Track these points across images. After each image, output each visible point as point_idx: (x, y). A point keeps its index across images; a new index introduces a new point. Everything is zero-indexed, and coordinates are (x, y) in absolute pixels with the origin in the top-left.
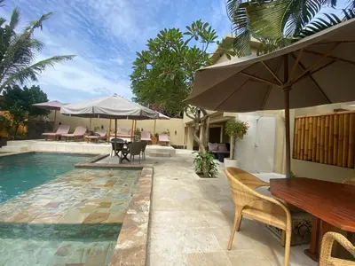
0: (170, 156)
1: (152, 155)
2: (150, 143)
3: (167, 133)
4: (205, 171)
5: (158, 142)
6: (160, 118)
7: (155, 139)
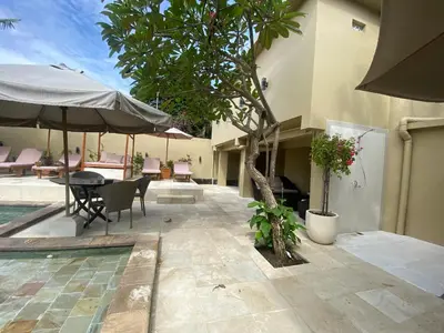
0: (193, 201)
1: (160, 200)
2: (159, 177)
3: (187, 161)
4: (279, 246)
5: (172, 176)
6: (174, 136)
7: (168, 170)
